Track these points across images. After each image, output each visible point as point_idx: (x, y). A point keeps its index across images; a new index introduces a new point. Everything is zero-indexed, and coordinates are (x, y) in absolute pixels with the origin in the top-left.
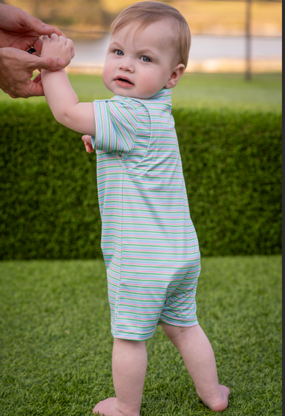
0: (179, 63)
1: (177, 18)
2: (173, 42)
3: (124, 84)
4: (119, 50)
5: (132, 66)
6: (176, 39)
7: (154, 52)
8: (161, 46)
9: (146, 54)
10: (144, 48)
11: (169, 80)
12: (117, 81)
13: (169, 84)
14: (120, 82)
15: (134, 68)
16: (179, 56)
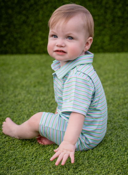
0: (89, 37)
1: (84, 12)
2: (84, 27)
3: (61, 53)
4: (54, 35)
5: (64, 43)
6: (85, 24)
7: (74, 34)
8: (78, 30)
9: (70, 36)
10: (68, 33)
11: (85, 47)
12: (56, 52)
13: (85, 49)
14: (58, 53)
15: (65, 44)
16: (88, 33)
